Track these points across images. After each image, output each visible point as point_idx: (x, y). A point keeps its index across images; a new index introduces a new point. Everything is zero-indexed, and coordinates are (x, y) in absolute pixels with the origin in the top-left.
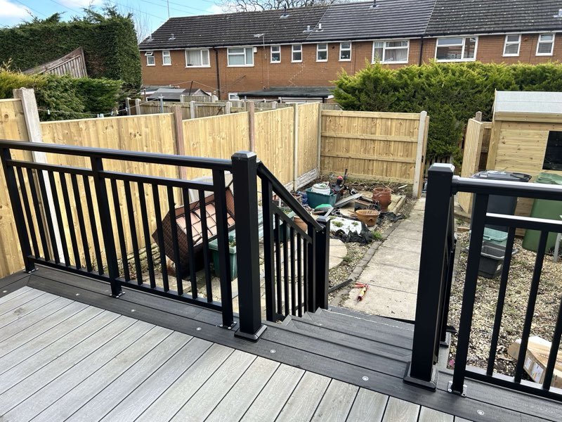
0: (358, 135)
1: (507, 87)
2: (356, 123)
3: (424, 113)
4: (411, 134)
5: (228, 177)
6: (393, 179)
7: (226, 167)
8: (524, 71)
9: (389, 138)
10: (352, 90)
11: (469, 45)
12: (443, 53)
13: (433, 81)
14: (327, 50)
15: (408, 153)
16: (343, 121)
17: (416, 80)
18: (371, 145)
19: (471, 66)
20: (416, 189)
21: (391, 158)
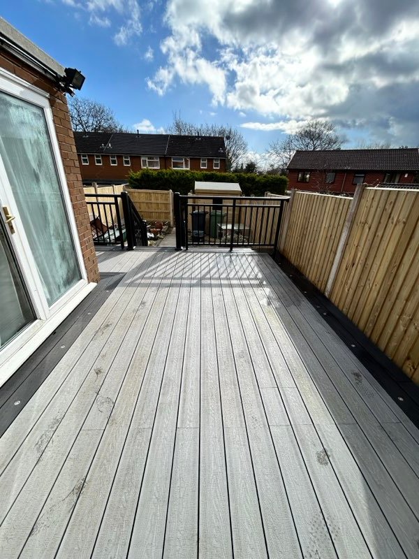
0: (144, 200)
1: (200, 180)
2: (142, 195)
3: (171, 191)
4: (167, 200)
5: (119, 199)
6: (162, 220)
7: (119, 196)
8: (206, 175)
9: (158, 202)
10: (136, 180)
11: (186, 161)
12: (176, 165)
13: (172, 177)
14: (116, 159)
15: (166, 208)
16: (136, 194)
17: (166, 176)
18: (150, 205)
19: (187, 171)
20: (172, 223)
21: (160, 211)
